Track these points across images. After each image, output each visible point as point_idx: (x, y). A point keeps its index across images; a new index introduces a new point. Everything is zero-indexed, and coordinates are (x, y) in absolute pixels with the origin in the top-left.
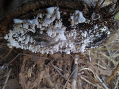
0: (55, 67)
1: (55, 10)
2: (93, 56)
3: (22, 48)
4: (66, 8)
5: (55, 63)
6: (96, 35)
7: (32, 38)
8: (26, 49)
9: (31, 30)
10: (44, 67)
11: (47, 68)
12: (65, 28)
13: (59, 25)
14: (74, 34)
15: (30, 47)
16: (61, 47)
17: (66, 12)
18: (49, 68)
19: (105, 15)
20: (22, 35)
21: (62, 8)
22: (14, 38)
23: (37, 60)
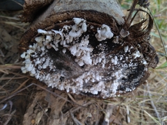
1: (82, 22)
2: (134, 117)
6: (130, 65)
7: (52, 61)
8: (41, 80)
9: (54, 46)
10: (60, 115)
15: (47, 76)
16: (86, 81)
17: (93, 25)
18: (66, 119)
20: (41, 55)
22: (32, 59)
23: (52, 102)
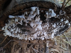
0: (34, 49)
1: (36, 9)
2: (58, 42)
3: (13, 36)
4: (43, 8)
5: (34, 47)
6: (61, 26)
7: (20, 29)
8: (15, 37)
9: (20, 23)
10: (27, 49)
11: (29, 50)
12: (41, 22)
13: (38, 19)
14: (47, 25)
15: (18, 35)
16: (38, 35)
17: (43, 10)
18: (30, 50)
19: (68, 12)
20: (13, 27)
21: (40, 8)
22: (8, 29)
23: (22, 44)
